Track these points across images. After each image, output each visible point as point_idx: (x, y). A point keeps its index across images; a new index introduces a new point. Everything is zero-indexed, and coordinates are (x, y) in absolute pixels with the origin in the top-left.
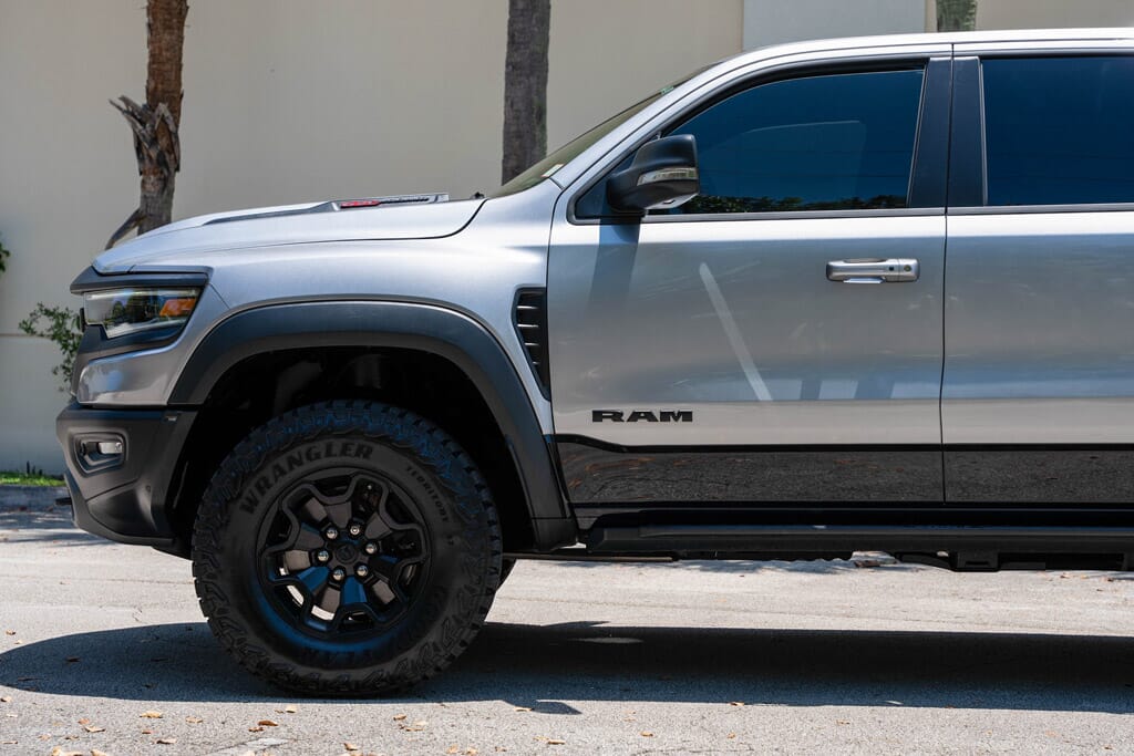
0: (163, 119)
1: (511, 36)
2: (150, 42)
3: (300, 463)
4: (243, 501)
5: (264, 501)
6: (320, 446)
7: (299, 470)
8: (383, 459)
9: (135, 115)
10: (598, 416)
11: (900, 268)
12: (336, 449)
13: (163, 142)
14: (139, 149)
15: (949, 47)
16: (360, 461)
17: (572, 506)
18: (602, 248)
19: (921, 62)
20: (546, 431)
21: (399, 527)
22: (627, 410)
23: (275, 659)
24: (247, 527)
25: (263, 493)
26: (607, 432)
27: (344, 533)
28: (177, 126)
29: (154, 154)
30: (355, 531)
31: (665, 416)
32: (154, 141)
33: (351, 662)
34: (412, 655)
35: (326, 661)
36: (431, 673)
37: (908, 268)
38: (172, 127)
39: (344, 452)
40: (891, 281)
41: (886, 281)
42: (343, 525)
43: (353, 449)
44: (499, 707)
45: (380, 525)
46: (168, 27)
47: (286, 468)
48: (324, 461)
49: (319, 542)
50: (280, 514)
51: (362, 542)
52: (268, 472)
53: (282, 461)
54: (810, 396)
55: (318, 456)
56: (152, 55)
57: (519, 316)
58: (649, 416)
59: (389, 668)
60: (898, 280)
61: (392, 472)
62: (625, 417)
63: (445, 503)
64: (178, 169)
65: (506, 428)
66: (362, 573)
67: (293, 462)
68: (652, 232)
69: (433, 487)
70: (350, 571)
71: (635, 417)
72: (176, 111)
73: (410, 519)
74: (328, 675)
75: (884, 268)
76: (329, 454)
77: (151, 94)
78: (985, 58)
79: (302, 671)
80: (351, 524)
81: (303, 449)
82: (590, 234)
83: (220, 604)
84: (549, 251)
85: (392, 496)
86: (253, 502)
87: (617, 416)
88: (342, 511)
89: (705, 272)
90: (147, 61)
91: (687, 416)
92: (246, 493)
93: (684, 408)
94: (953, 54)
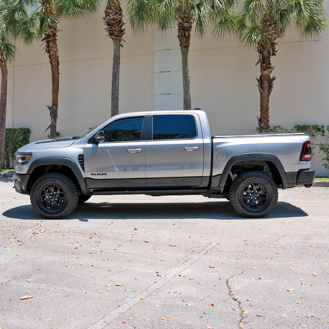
0: (54, 109)
2: (53, 96)
3: (46, 183)
4: (37, 189)
5: (40, 189)
6: (49, 180)
7: (45, 184)
8: (58, 182)
9: (50, 108)
10: (92, 174)
11: (138, 150)
12: (51, 181)
13: (54, 113)
14: (50, 114)
15: (148, 114)
16: (55, 182)
17: (89, 189)
18: (93, 148)
19: (143, 117)
20: (84, 177)
21: (61, 192)
22: (96, 173)
23: (43, 213)
24: (38, 193)
25: (40, 188)
26: (93, 177)
27: (53, 193)
28: (57, 110)
29: (53, 115)
30: (55, 193)
31: (102, 174)
32: (53, 113)
33: (54, 214)
34: (63, 212)
35: (50, 213)
36: (66, 215)
37: (139, 150)
38: (56, 110)
39: (52, 181)
40: (137, 152)
41: (136, 152)
42: (53, 192)
43: (54, 181)
44: (77, 220)
45: (59, 192)
46: (55, 93)
47: (43, 183)
48: (49, 183)
49: (50, 195)
50: (43, 191)
51: (56, 195)
52: (41, 184)
53: (43, 182)
54: (125, 170)
55: (48, 182)
56: (53, 98)
57: (79, 159)
58: (100, 174)
59: (60, 214)
60: (138, 152)
61: (60, 184)
62: (96, 175)
63: (68, 188)
64: (57, 117)
65: (77, 177)
66: (56, 199)
67: (45, 183)
68: (100, 145)
69: (66, 186)
70: (54, 199)
71: (98, 174)
72: (57, 107)
73: (63, 191)
74: (51, 216)
75: (136, 150)
76: (50, 181)
77: (53, 104)
78: (153, 116)
79: (47, 215)
80: (54, 192)
81: (46, 180)
82: (91, 145)
83: (34, 205)
84: (84, 149)
85: (60, 188)
86: (39, 189)
87: (95, 174)
88: (52, 190)
89: (108, 151)
90: (52, 99)
91: (106, 174)
92: (38, 188)
93: (105, 173)
94: (149, 115)
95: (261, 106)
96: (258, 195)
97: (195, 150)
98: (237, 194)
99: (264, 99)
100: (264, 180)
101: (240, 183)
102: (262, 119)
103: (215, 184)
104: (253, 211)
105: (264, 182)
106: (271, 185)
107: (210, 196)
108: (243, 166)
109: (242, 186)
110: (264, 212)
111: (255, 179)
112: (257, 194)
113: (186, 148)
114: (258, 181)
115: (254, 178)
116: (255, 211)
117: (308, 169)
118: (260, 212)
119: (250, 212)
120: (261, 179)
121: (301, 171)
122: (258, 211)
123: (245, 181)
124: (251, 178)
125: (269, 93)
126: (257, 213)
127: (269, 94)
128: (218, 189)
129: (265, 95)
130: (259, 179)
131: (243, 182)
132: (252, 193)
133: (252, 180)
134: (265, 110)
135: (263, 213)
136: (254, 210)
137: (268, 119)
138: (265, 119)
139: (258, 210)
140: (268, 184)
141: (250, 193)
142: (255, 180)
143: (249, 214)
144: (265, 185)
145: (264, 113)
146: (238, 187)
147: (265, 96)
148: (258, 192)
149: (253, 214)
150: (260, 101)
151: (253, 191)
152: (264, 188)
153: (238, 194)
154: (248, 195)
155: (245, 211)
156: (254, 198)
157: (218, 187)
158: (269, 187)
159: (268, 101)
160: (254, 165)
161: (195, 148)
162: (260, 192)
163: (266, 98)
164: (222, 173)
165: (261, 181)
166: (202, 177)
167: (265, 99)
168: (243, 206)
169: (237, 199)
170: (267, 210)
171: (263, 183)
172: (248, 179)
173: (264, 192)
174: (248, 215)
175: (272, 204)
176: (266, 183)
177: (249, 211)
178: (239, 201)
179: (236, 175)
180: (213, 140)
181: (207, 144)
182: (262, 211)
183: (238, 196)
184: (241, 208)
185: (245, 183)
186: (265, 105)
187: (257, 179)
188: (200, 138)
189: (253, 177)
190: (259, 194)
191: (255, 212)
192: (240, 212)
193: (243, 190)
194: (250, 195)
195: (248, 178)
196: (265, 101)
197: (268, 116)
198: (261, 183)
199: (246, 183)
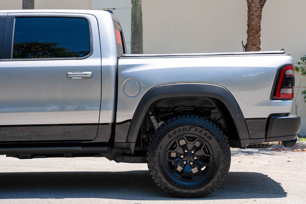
1: (23, 5)
15: (7, 14)
78: (17, 17)
94: (8, 16)
95: (248, 25)
96: (195, 158)
97: (87, 78)
98: (157, 155)
99: (253, 15)
100: (205, 132)
101: (163, 136)
102: (250, 46)
103: (121, 137)
104: (185, 186)
105: (206, 135)
106: (218, 141)
107: (118, 159)
108: (175, 107)
109: (165, 142)
110: (205, 187)
111: (190, 129)
112: (193, 155)
113: (71, 73)
114: (195, 133)
115: (188, 127)
116: (188, 186)
117: (287, 114)
118: (197, 188)
119: (180, 188)
120: (201, 129)
121: (273, 117)
122: (193, 186)
123: (171, 133)
124: (182, 128)
125: (261, 4)
126: (192, 189)
127: (262, 6)
128: (125, 145)
129: (254, 7)
130: (196, 130)
131: (168, 135)
132: (185, 155)
133: (183, 131)
134: (254, 31)
135: (202, 189)
136: (187, 184)
137: (258, 45)
138: (254, 45)
139: (194, 184)
140: (211, 138)
141: (181, 155)
142: (190, 132)
143: (178, 190)
144: (207, 139)
145: (252, 36)
146: (158, 143)
147: (254, 9)
148: (195, 152)
149: (185, 191)
150: (247, 18)
151: (186, 151)
152: (206, 146)
153: (159, 155)
154: (179, 158)
155: (170, 186)
156: (188, 162)
157: (126, 142)
158: (213, 144)
159: (260, 17)
160: (194, 107)
161: (86, 74)
162: (200, 153)
163: (256, 12)
164: (131, 118)
165: (200, 132)
166: (99, 124)
167: (255, 14)
168: (166, 177)
169: (157, 164)
170: (210, 185)
171: (203, 136)
172: (176, 130)
173: (206, 153)
174: (176, 192)
175: (219, 173)
176: (208, 137)
177: (179, 186)
178: (161, 166)
179: (162, 123)
180: (120, 60)
181: (108, 68)
182: (200, 186)
183: (159, 158)
184: (164, 180)
185: (172, 136)
186: (254, 24)
187: (193, 130)
188: (96, 57)
189: (185, 125)
190: (197, 156)
191: (189, 188)
192: (163, 188)
193: (168, 149)
194: (182, 157)
195: (177, 126)
196: (254, 17)
197: (260, 41)
198: (201, 137)
199: (174, 136)
